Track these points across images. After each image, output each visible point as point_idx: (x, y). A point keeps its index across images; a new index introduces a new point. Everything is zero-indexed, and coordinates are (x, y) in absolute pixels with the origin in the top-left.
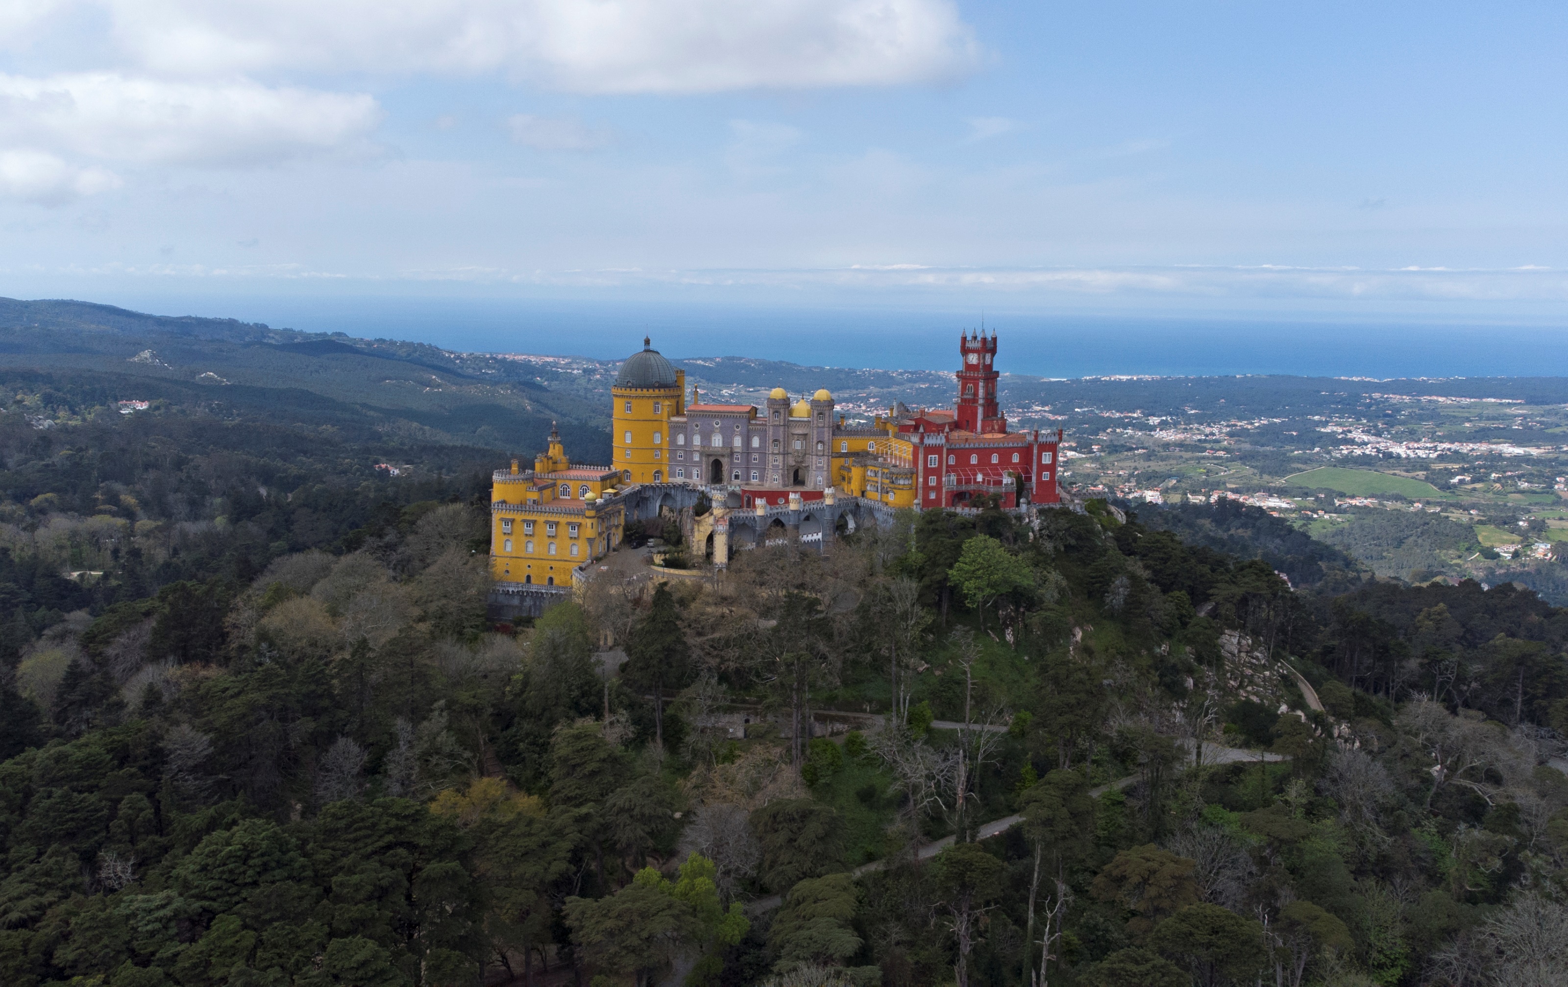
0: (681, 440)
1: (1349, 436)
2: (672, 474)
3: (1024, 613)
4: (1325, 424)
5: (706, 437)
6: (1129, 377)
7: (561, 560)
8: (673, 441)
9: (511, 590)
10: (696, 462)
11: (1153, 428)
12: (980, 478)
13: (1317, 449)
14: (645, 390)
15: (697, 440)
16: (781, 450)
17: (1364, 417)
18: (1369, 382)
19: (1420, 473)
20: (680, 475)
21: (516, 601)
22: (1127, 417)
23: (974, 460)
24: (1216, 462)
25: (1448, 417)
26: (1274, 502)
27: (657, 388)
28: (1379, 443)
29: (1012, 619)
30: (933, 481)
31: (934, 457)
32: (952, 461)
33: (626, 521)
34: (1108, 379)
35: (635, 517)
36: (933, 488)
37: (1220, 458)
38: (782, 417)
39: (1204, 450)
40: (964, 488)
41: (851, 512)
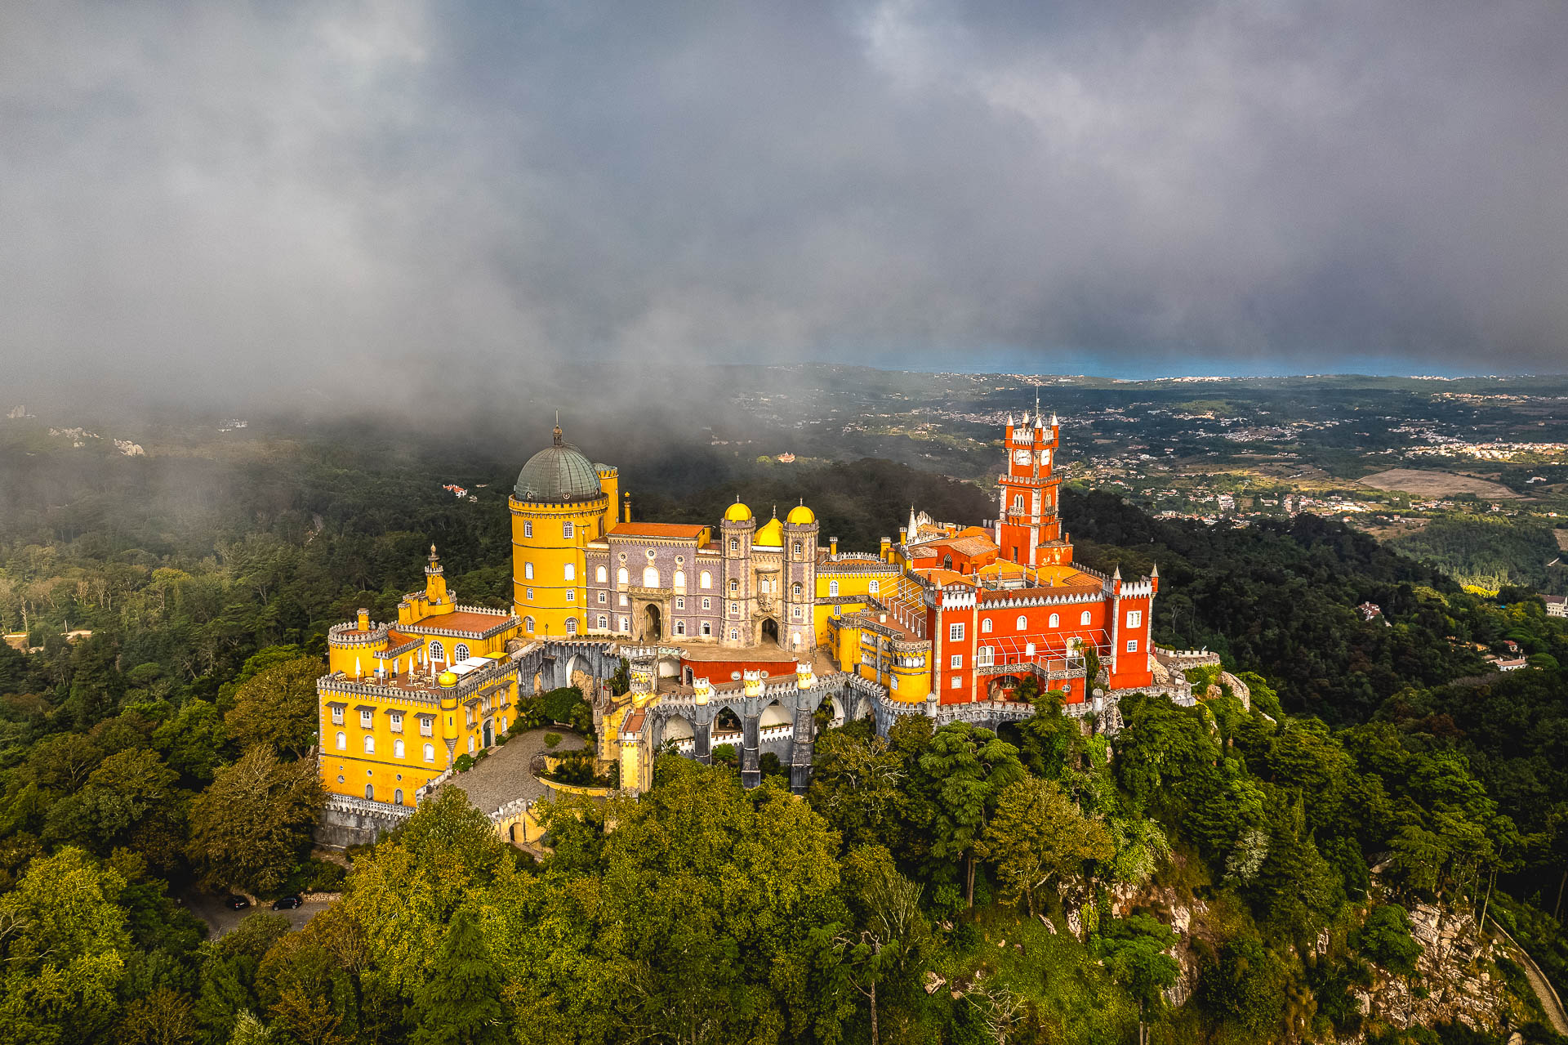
0: (601, 575)
1: (1423, 436)
2: (591, 623)
3: (1097, 884)
4: (1397, 425)
5: (636, 571)
6: (1200, 378)
7: (412, 767)
8: (591, 577)
9: (344, 806)
10: (623, 608)
11: (1225, 430)
12: (1030, 650)
13: (1389, 451)
14: (549, 506)
15: (623, 576)
16: (742, 595)
17: (1437, 417)
18: (1438, 380)
19: (1495, 474)
20: (603, 624)
21: (352, 823)
22: (1199, 419)
23: (1021, 624)
24: (1287, 464)
25: (1519, 416)
26: (1348, 506)
27: (566, 502)
28: (1452, 443)
29: (1079, 897)
30: (957, 663)
31: (958, 626)
32: (987, 627)
33: (521, 695)
34: (1180, 380)
35: (537, 687)
36: (957, 673)
37: (1291, 460)
38: (742, 547)
39: (1276, 451)
40: (1006, 669)
41: (838, 695)
